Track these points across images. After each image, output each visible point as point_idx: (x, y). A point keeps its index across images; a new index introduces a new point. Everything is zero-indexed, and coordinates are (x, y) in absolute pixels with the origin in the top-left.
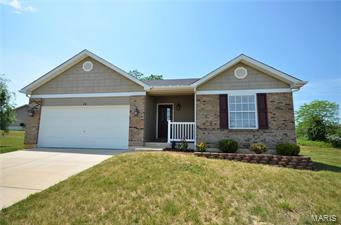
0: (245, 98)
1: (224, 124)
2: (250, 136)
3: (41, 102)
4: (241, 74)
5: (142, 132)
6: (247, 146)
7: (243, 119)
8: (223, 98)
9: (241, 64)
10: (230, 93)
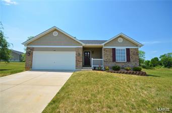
0: (122, 50)
1: (114, 60)
2: (124, 64)
3: (33, 49)
4: (120, 40)
5: (81, 63)
6: (123, 68)
7: (121, 58)
8: (114, 50)
9: (120, 36)
10: (117, 48)
